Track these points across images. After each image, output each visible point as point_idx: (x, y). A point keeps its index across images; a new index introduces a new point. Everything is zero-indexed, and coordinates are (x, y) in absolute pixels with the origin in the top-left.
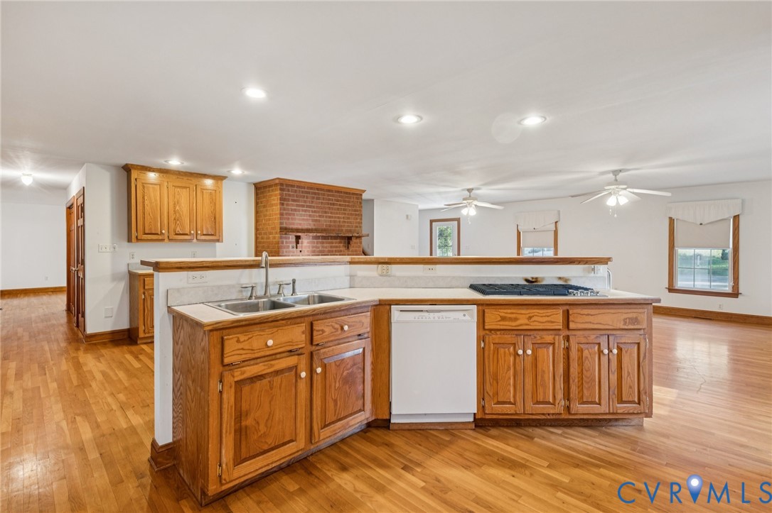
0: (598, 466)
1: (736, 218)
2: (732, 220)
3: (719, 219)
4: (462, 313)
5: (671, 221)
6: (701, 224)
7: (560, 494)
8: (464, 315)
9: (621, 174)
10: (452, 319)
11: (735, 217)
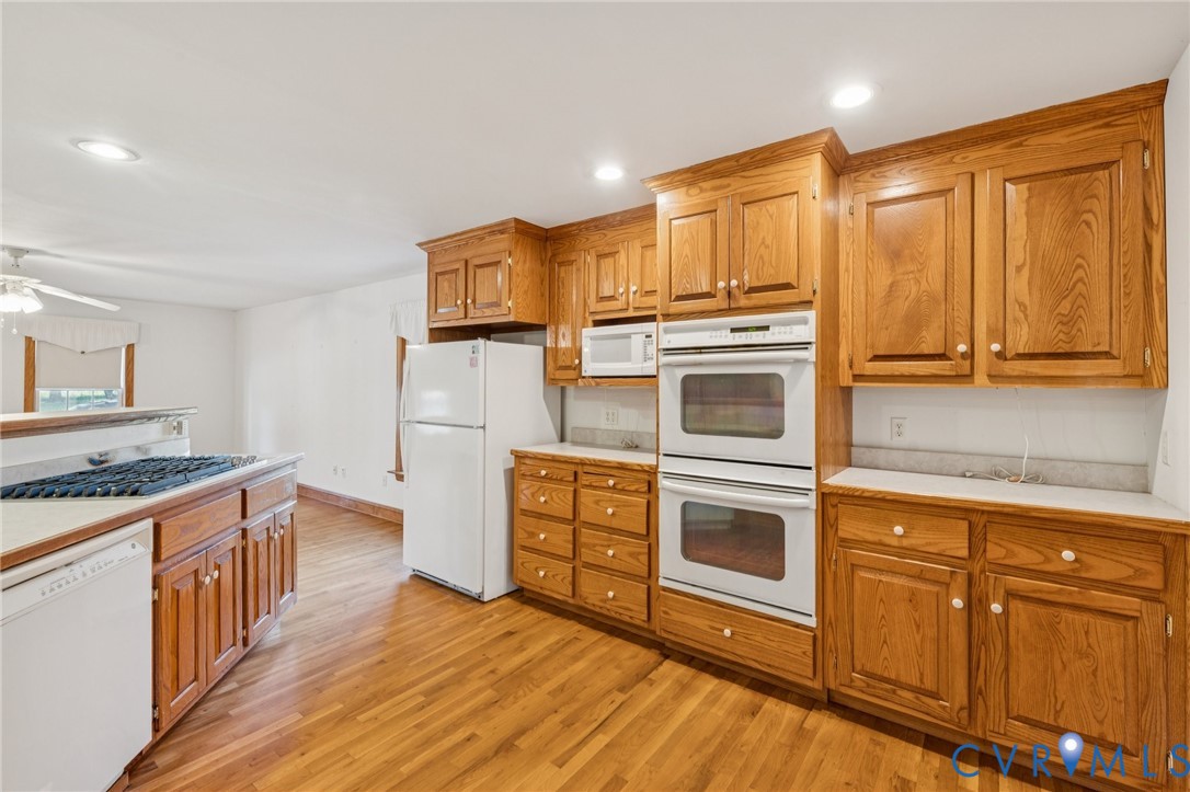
0: (331, 674)
1: (130, 348)
2: (124, 350)
3: (110, 346)
4: (128, 544)
5: (30, 343)
6: (83, 352)
7: (361, 718)
8: (133, 546)
9: (26, 257)
10: (116, 562)
11: (129, 346)
